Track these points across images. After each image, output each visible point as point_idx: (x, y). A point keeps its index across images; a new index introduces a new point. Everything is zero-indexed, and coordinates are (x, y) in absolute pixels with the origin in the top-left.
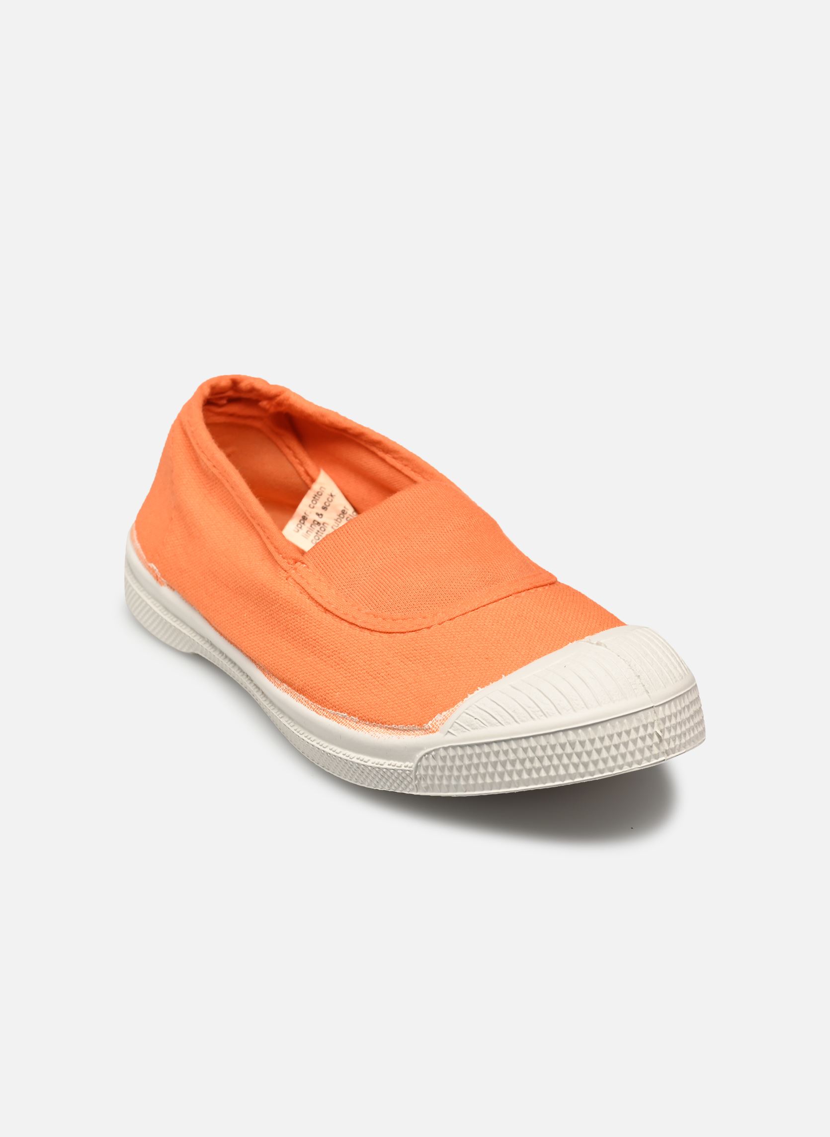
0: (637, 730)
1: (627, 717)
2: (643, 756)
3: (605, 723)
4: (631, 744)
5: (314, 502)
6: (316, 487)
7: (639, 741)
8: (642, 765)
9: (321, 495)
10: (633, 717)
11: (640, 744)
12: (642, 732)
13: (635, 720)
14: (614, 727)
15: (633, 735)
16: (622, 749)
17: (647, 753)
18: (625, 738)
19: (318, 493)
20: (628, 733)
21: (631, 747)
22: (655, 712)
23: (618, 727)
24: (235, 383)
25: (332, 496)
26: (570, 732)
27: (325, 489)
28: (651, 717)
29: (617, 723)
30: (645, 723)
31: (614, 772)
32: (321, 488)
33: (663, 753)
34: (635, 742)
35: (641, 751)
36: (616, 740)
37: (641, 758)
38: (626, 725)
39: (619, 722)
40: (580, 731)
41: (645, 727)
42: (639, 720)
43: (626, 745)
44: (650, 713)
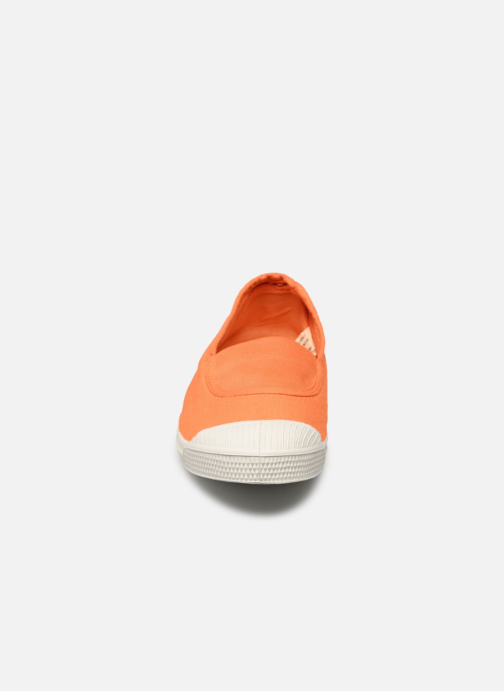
0: (248, 464)
1: (245, 457)
2: (248, 477)
3: (234, 457)
4: (244, 470)
5: (301, 341)
6: (302, 334)
7: (248, 470)
8: (247, 482)
9: (304, 338)
10: (248, 458)
11: (248, 471)
12: (250, 466)
13: (248, 460)
14: (238, 459)
15: (246, 466)
16: (240, 471)
17: (251, 477)
18: (242, 466)
19: (303, 337)
20: (244, 464)
21: (244, 471)
22: (259, 459)
23: (240, 460)
24: (281, 278)
25: (307, 340)
26: (220, 456)
27: (306, 336)
28: (257, 460)
29: (240, 458)
30: (252, 462)
31: (234, 481)
32: (304, 335)
33: (259, 479)
34: (246, 469)
35: (248, 475)
36: (238, 466)
37: (247, 478)
38: (244, 460)
39: (241, 458)
40: (228, 457)
41: (253, 464)
42: (250, 460)
43: (242, 469)
44: (257, 459)
